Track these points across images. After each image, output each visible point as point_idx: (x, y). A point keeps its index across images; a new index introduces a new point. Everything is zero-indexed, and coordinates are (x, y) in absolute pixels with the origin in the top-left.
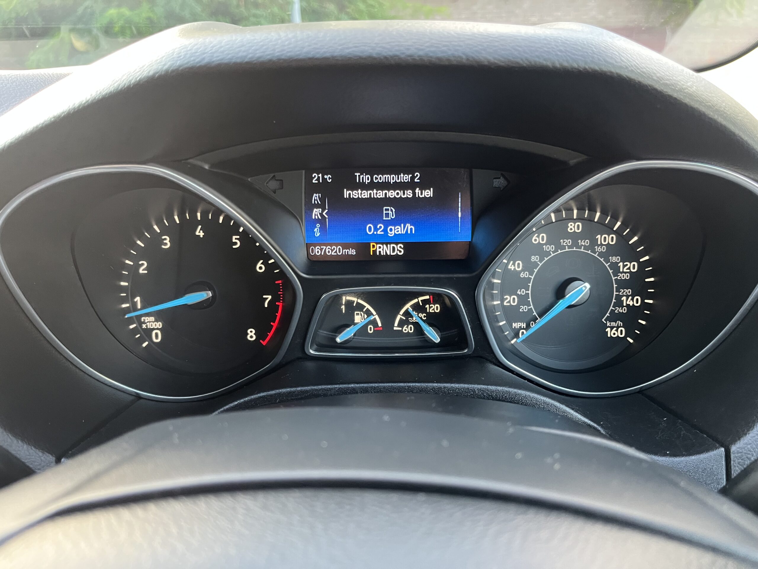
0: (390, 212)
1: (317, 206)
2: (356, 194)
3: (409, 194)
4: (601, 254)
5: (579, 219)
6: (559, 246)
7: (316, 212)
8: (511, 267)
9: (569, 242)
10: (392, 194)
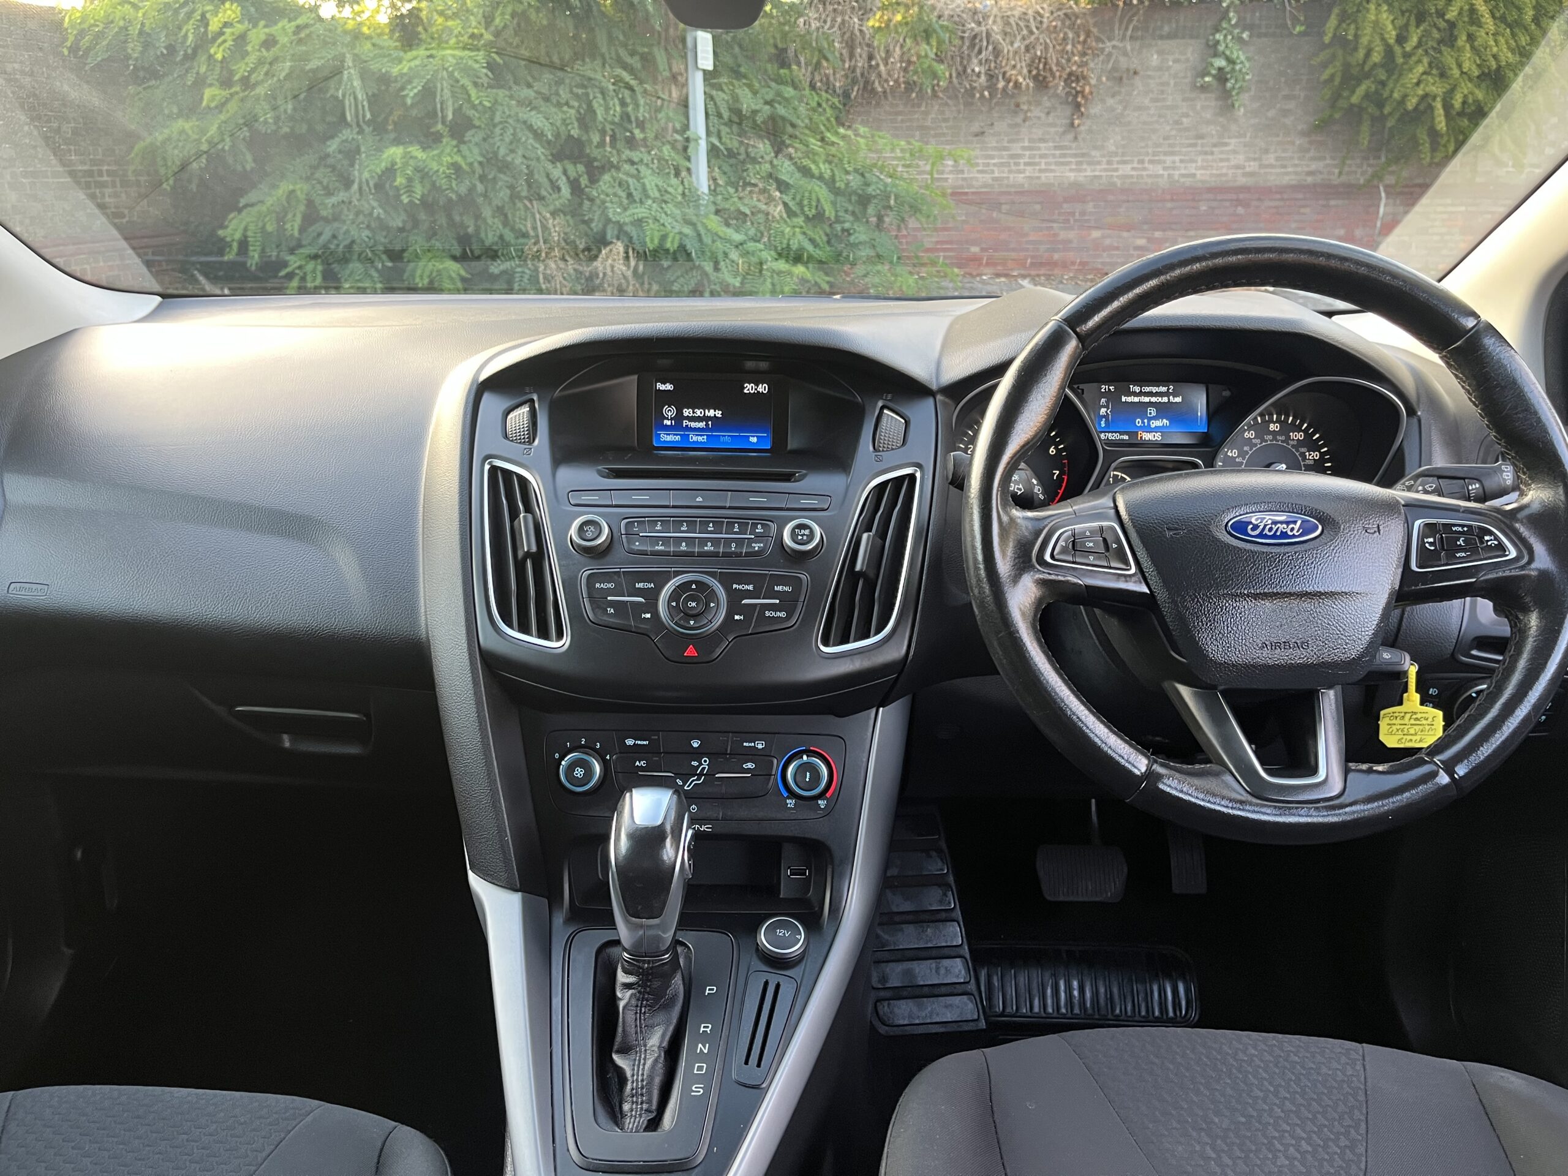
0: (1153, 412)
1: (1104, 407)
2: (1130, 399)
3: (1165, 399)
4: (1293, 446)
5: (1277, 422)
6: (1263, 440)
7: (1103, 411)
8: (1229, 454)
9: (1270, 437)
10: (1154, 399)
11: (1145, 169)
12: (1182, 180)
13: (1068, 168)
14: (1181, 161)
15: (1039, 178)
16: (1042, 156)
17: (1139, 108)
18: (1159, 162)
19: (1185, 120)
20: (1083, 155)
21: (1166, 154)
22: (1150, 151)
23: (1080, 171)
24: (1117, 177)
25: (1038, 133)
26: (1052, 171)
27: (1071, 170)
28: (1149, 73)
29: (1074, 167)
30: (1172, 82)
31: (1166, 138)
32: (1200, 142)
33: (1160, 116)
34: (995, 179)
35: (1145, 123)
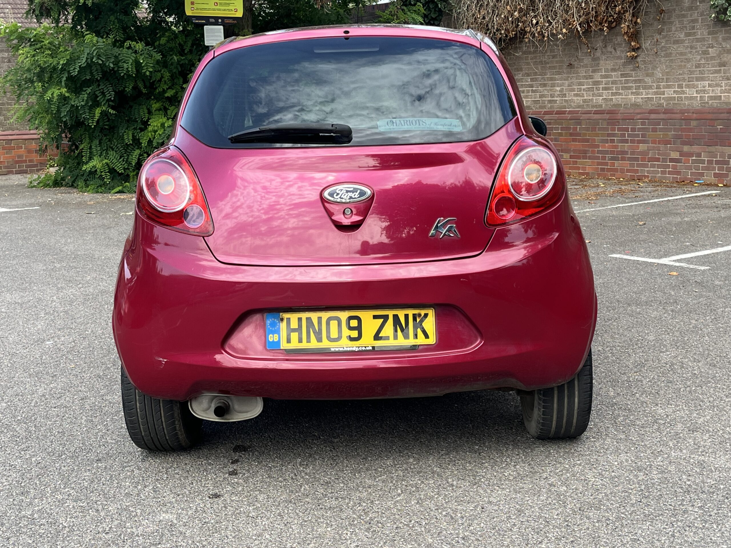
11: (684, 92)
12: (710, 102)
13: (630, 91)
14: (710, 86)
15: (611, 100)
16: (614, 83)
17: (677, 42)
18: (694, 86)
19: (710, 50)
20: (640, 81)
21: (698, 79)
22: (686, 77)
23: (638, 94)
24: (663, 98)
25: (610, 64)
26: (620, 94)
27: (632, 93)
28: (683, 12)
29: (634, 91)
30: (700, 18)
31: (698, 66)
32: (722, 68)
33: (691, 47)
34: (585, 101)
35: (681, 54)
